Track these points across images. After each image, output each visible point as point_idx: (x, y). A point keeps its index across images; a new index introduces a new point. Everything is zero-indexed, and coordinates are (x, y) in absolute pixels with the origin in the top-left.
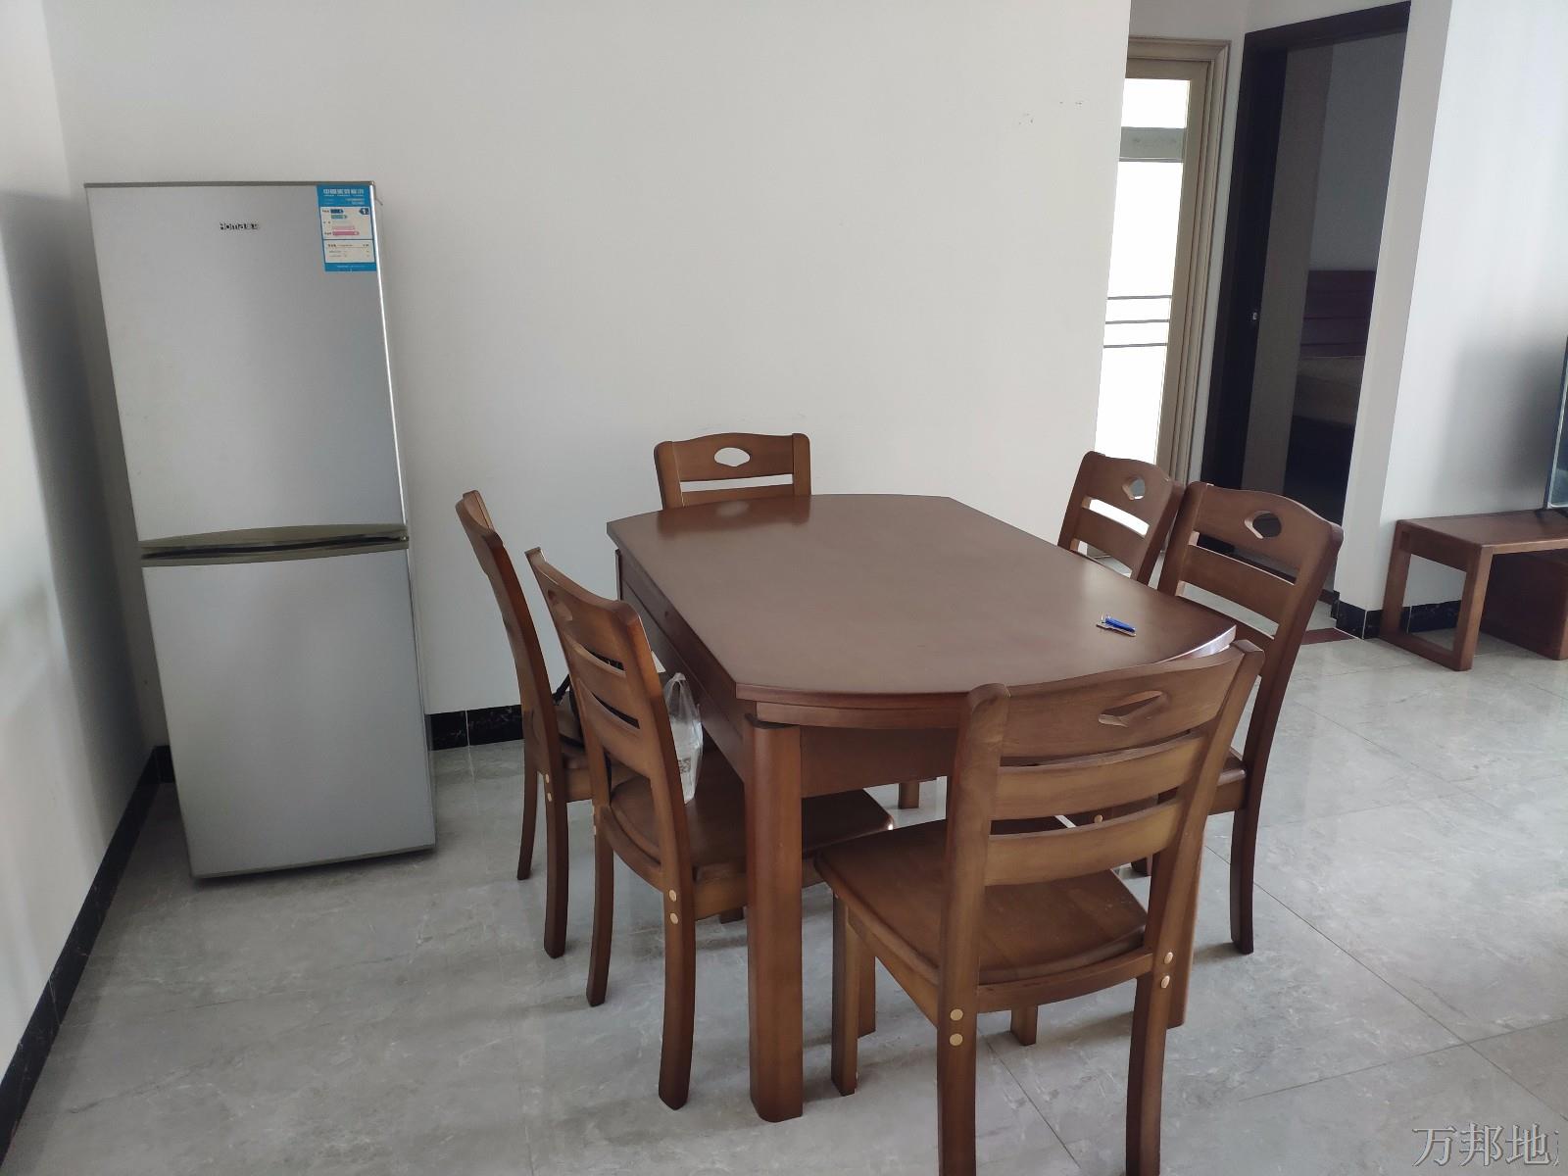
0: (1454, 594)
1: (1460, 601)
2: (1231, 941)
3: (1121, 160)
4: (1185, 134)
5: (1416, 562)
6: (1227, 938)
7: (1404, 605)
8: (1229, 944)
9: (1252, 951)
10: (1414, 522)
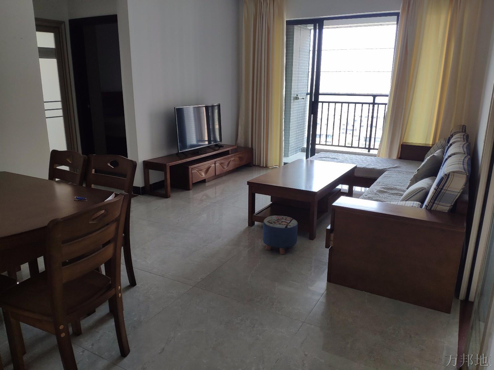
0: (162, 178)
1: (164, 180)
2: (130, 284)
3: (40, 58)
4: (55, 50)
5: (151, 172)
6: (128, 284)
7: (150, 184)
8: (129, 285)
9: (136, 285)
10: (149, 161)
